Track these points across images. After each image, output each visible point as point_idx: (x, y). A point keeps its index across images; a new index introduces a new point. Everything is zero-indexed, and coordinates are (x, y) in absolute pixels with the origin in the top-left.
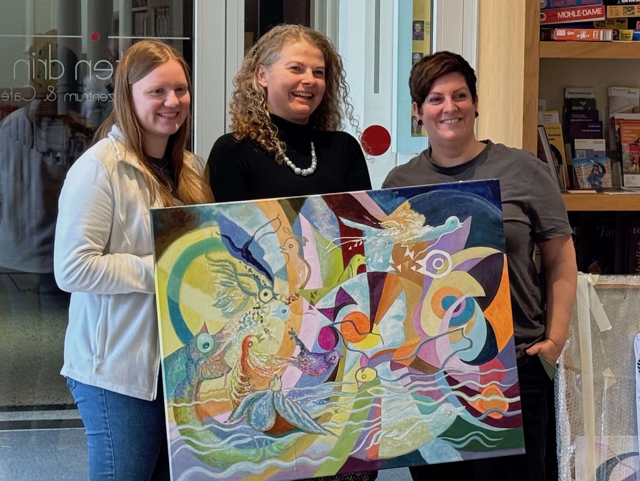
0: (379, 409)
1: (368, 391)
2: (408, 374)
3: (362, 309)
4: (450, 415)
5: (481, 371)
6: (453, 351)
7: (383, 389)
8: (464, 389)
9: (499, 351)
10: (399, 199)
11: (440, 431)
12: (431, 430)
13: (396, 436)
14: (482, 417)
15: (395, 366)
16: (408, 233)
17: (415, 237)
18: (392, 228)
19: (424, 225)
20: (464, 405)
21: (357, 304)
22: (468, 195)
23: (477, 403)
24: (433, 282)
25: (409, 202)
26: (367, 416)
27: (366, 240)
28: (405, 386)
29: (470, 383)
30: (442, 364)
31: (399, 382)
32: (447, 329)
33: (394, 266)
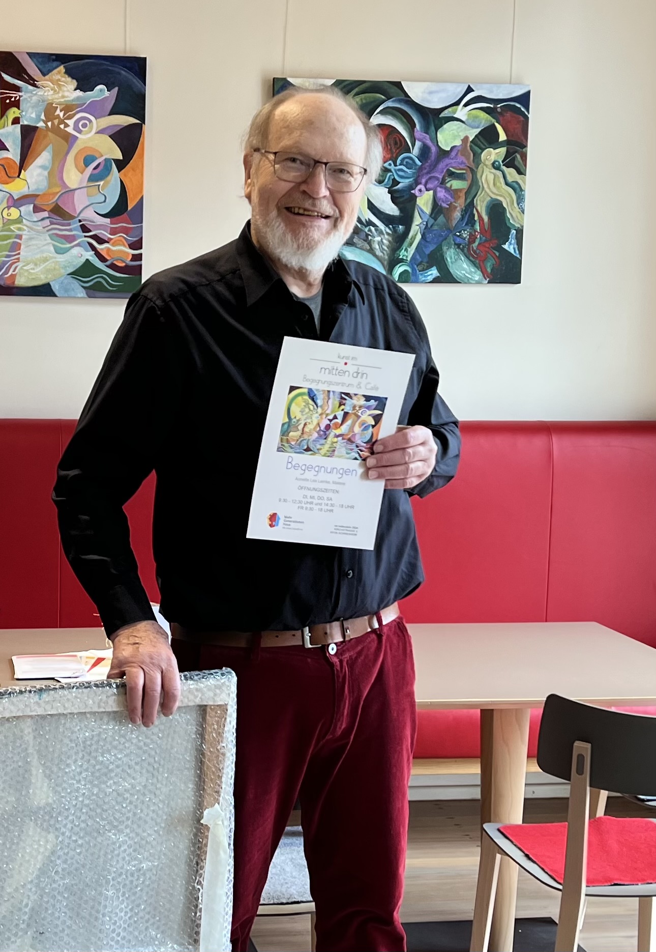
0: (20, 245)
1: (12, 227)
2: (48, 218)
3: (13, 156)
4: (80, 257)
5: (111, 223)
6: (88, 203)
7: (25, 228)
8: (95, 237)
9: (129, 209)
10: (55, 64)
11: (71, 270)
12: (62, 268)
13: (32, 269)
14: (108, 263)
15: (36, 209)
16: (60, 95)
17: (66, 99)
18: (47, 89)
19: (75, 90)
20: (93, 251)
21: (8, 150)
22: (116, 67)
23: (105, 250)
24: (78, 142)
25: (64, 67)
26: (8, 249)
27: (22, 96)
28: (44, 228)
29: (101, 233)
30: (78, 212)
31: (39, 223)
32: (85, 184)
33: (45, 122)
